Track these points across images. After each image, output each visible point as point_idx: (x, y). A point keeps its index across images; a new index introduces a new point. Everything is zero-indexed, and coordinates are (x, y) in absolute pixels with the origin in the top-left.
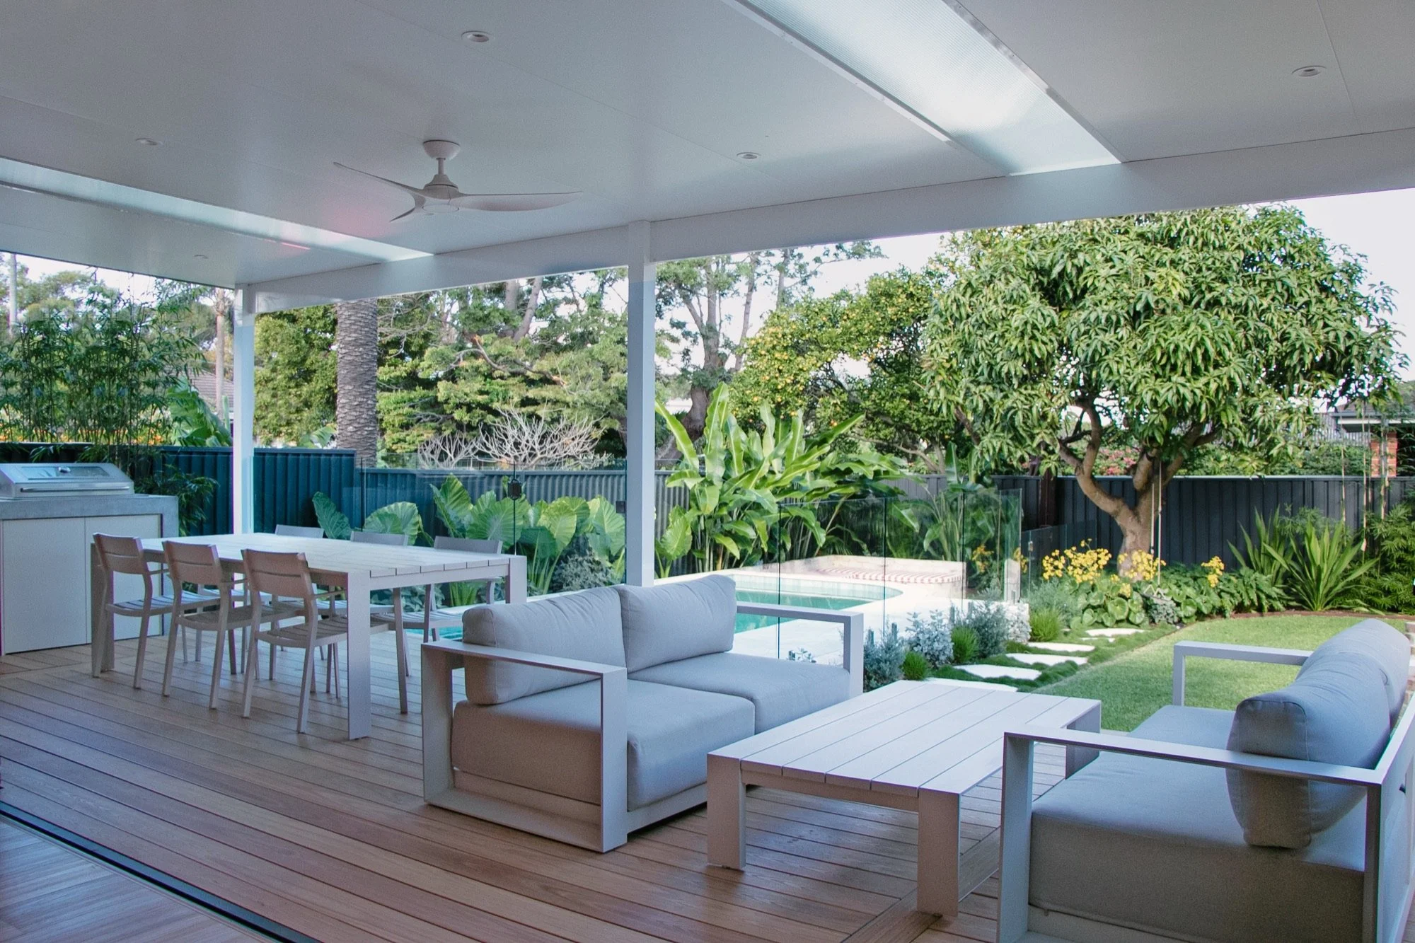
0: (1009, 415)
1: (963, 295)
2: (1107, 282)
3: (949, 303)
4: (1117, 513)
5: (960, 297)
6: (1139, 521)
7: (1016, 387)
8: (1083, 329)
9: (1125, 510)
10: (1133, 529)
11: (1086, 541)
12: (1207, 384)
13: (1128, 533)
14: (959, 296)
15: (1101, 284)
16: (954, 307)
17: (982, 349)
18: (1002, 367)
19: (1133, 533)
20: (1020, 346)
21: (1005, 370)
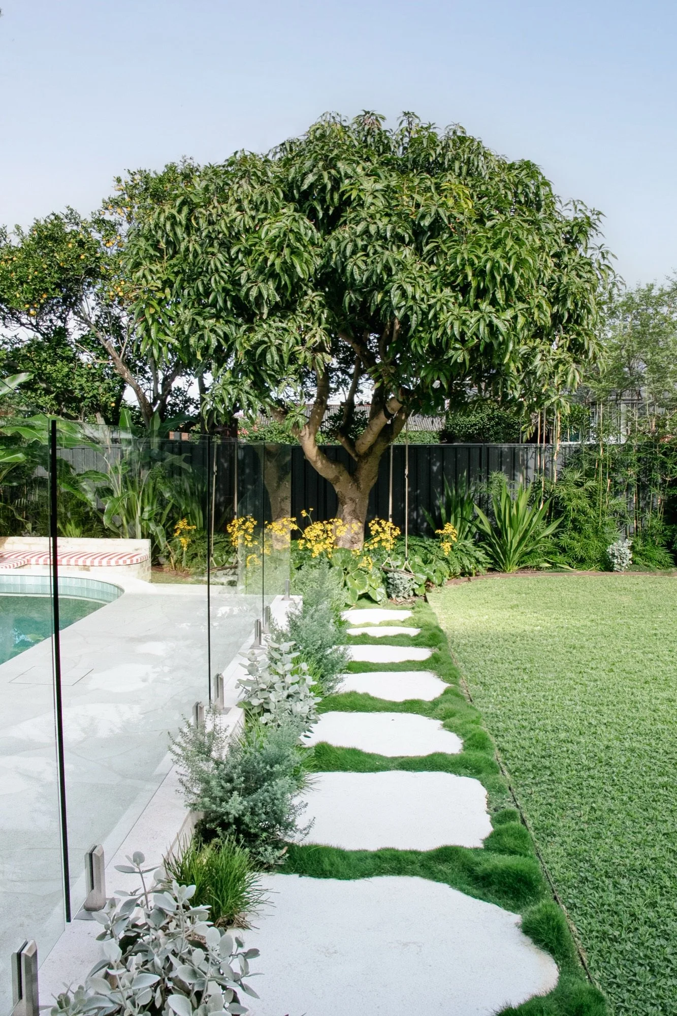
0: (259, 351)
1: (179, 212)
2: (375, 197)
3: (162, 219)
4: (337, 479)
5: (176, 214)
6: (358, 487)
7: (265, 317)
8: (360, 243)
9: (345, 477)
10: (353, 496)
11: (308, 512)
12: (515, 318)
13: (347, 500)
14: (174, 212)
15: (369, 200)
16: (168, 227)
17: (217, 270)
18: (249, 289)
19: (352, 500)
20: (278, 262)
21: (254, 293)
